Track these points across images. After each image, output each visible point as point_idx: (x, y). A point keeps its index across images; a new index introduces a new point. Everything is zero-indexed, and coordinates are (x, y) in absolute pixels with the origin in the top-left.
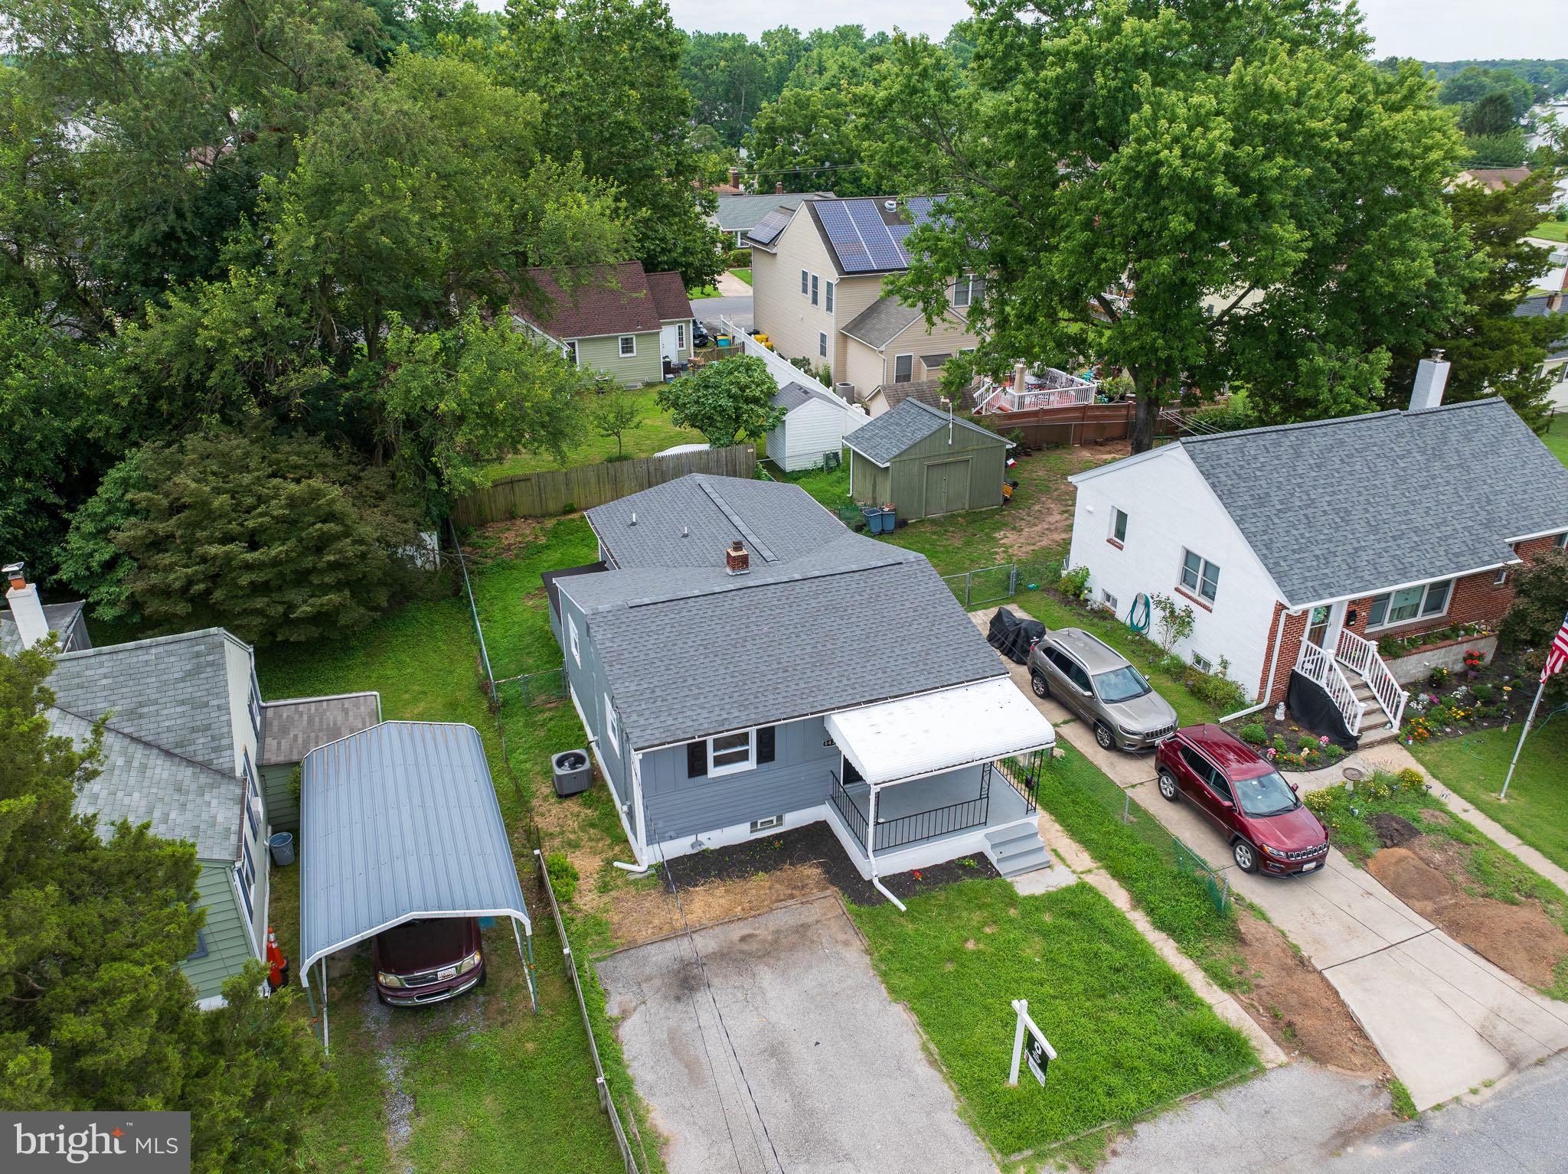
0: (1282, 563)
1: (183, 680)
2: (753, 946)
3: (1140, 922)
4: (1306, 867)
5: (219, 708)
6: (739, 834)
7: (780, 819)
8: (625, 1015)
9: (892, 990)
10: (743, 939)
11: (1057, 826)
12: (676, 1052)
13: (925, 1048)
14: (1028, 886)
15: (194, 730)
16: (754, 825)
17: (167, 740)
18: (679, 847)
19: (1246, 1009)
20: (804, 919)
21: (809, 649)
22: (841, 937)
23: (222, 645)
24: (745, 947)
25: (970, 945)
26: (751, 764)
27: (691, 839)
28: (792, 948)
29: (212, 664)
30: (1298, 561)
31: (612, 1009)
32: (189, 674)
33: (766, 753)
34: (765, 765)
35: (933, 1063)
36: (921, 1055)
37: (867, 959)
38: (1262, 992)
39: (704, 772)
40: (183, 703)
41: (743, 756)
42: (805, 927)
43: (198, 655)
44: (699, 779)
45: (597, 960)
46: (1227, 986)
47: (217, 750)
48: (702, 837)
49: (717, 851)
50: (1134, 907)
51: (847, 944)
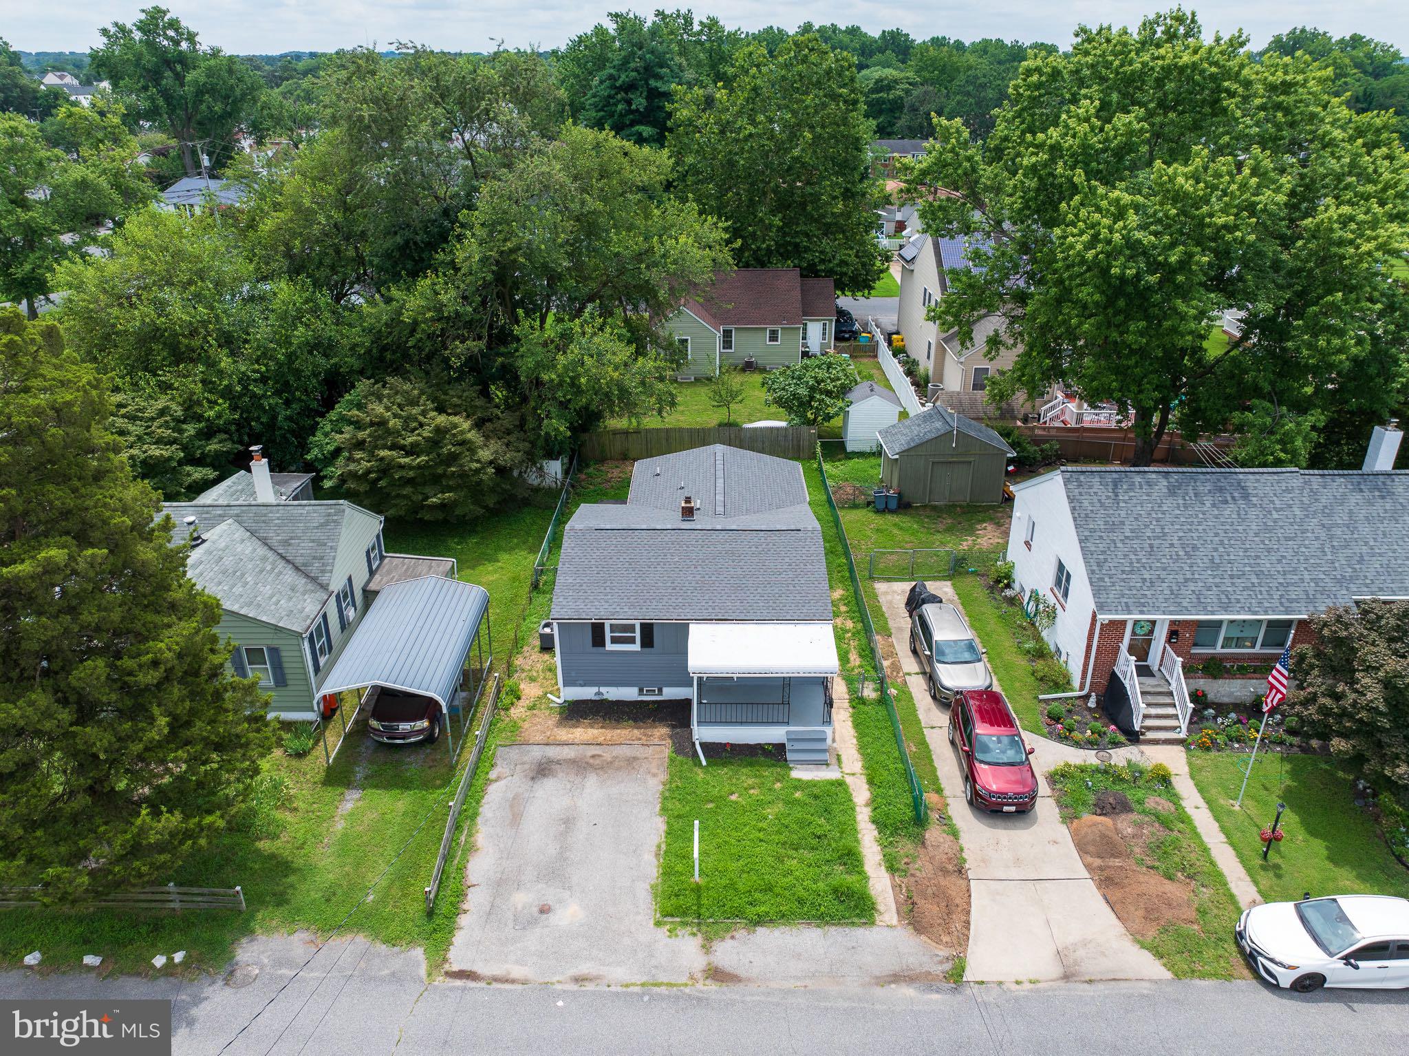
0: (1107, 579)
1: (317, 528)
2: (597, 762)
3: (863, 816)
4: (1006, 809)
5: (331, 548)
6: (629, 693)
7: (660, 690)
8: (498, 779)
9: (664, 809)
10: (593, 756)
11: (855, 741)
12: (512, 806)
13: (659, 847)
14: (801, 774)
15: (314, 558)
16: (641, 690)
17: (299, 561)
18: (588, 693)
19: (893, 887)
20: (638, 754)
22: (654, 770)
23: (344, 511)
24: (591, 761)
25: (734, 798)
26: (636, 647)
27: (595, 689)
28: (619, 769)
29: (335, 521)
30: (1123, 580)
31: (493, 775)
32: (322, 525)
33: (648, 640)
34: (647, 650)
35: (657, 855)
36: (654, 849)
37: (661, 788)
38: (913, 879)
39: (603, 645)
40: (313, 541)
41: (632, 641)
42: (635, 759)
43: (329, 515)
44: (600, 649)
45: (501, 746)
46: (892, 869)
47: (323, 572)
48: (603, 690)
49: (612, 702)
50: (867, 805)
51: (654, 775)
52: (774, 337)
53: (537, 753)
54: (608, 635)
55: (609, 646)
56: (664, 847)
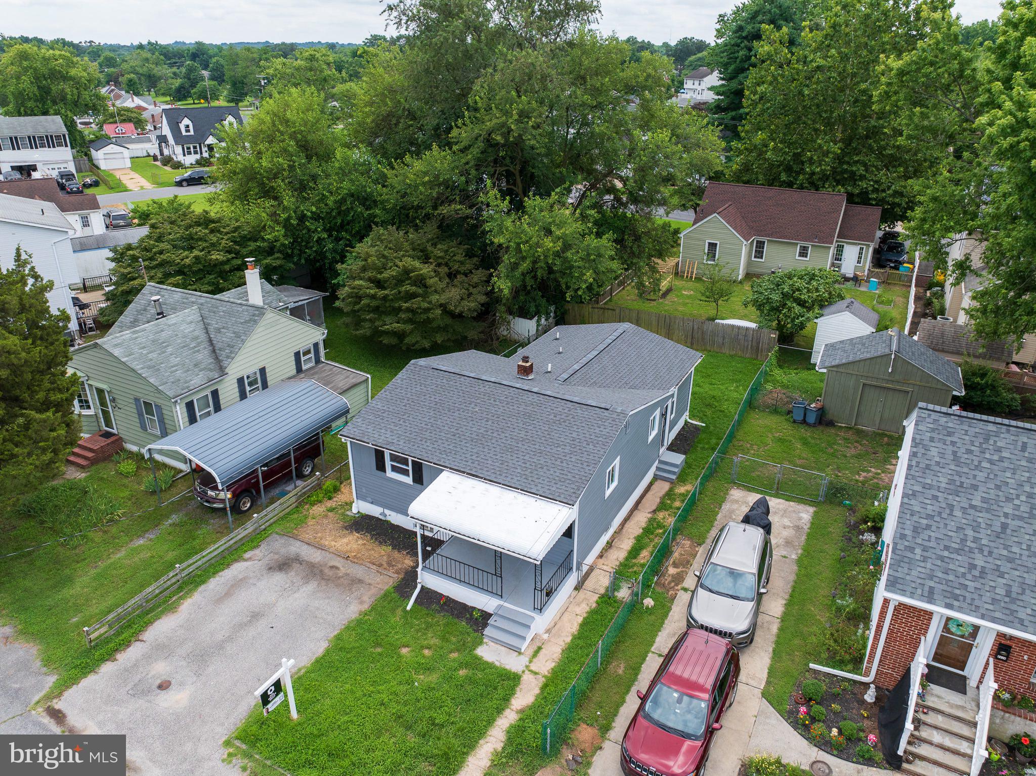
1: (242, 323)
2: (331, 572)
3: (506, 721)
6: (407, 522)
8: (249, 559)
9: (337, 637)
12: (232, 586)
14: (489, 652)
15: (229, 345)
17: (218, 346)
18: (375, 511)
20: (366, 578)
22: (365, 598)
24: (326, 570)
25: (404, 651)
26: (409, 480)
27: (380, 510)
28: (340, 586)
29: (255, 321)
31: (248, 555)
32: (246, 322)
33: (417, 479)
34: (418, 486)
37: (354, 616)
39: (385, 471)
40: (234, 333)
41: (405, 473)
42: (360, 581)
44: (382, 473)
45: (278, 533)
47: (228, 357)
48: (387, 512)
49: (393, 525)
50: (521, 711)
52: (803, 253)
53: (294, 549)
54: (388, 463)
55: (390, 474)
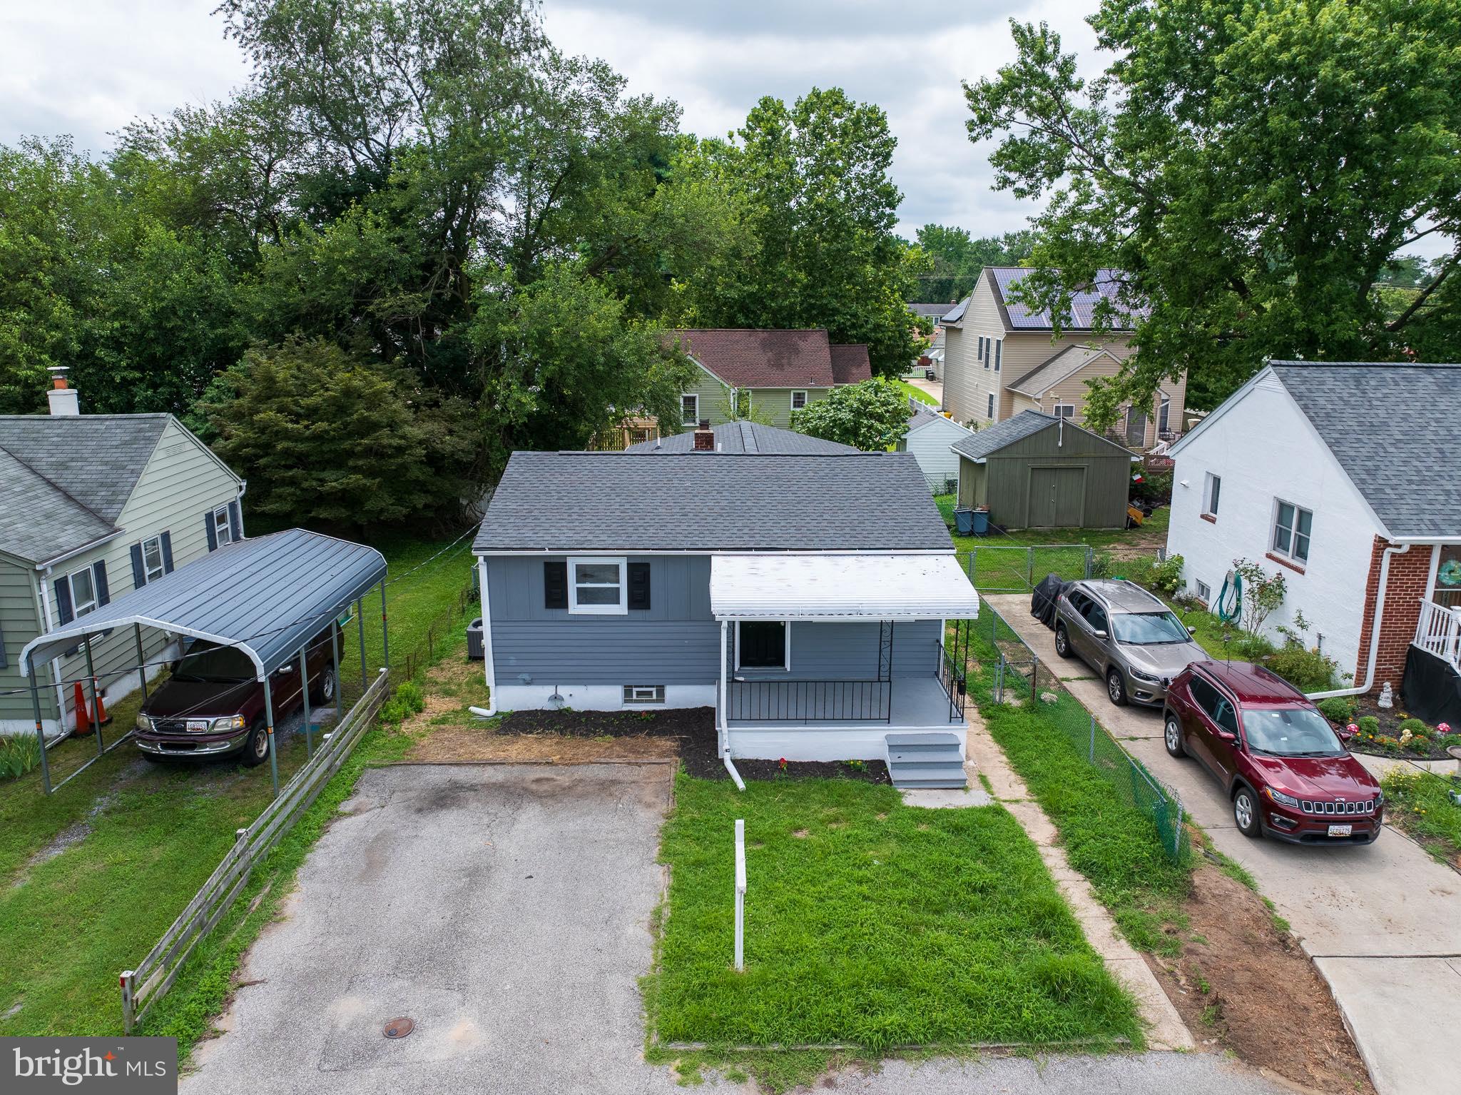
2: (545, 787)
3: (1055, 861)
4: (1334, 830)
6: (607, 698)
7: (661, 692)
8: (356, 812)
10: (538, 781)
11: (1004, 758)
13: (657, 914)
14: (915, 799)
15: (102, 485)
16: (628, 693)
19: (1159, 975)
20: (620, 776)
21: (724, 503)
22: (649, 798)
23: (164, 426)
24: (534, 787)
25: (801, 835)
26: (621, 609)
27: (549, 690)
28: (583, 796)
29: (148, 439)
30: (1415, 492)
32: (125, 443)
33: (639, 599)
34: (640, 614)
35: (654, 927)
36: (647, 917)
37: (661, 822)
38: (1195, 961)
39: (563, 604)
40: (106, 463)
42: (614, 782)
43: (140, 431)
44: (558, 613)
46: (1143, 943)
47: (110, 502)
48: (564, 691)
49: (578, 714)
50: (1056, 843)
51: (649, 806)
52: (799, 401)
53: (436, 777)
54: (572, 586)
55: (575, 608)
56: (667, 912)
